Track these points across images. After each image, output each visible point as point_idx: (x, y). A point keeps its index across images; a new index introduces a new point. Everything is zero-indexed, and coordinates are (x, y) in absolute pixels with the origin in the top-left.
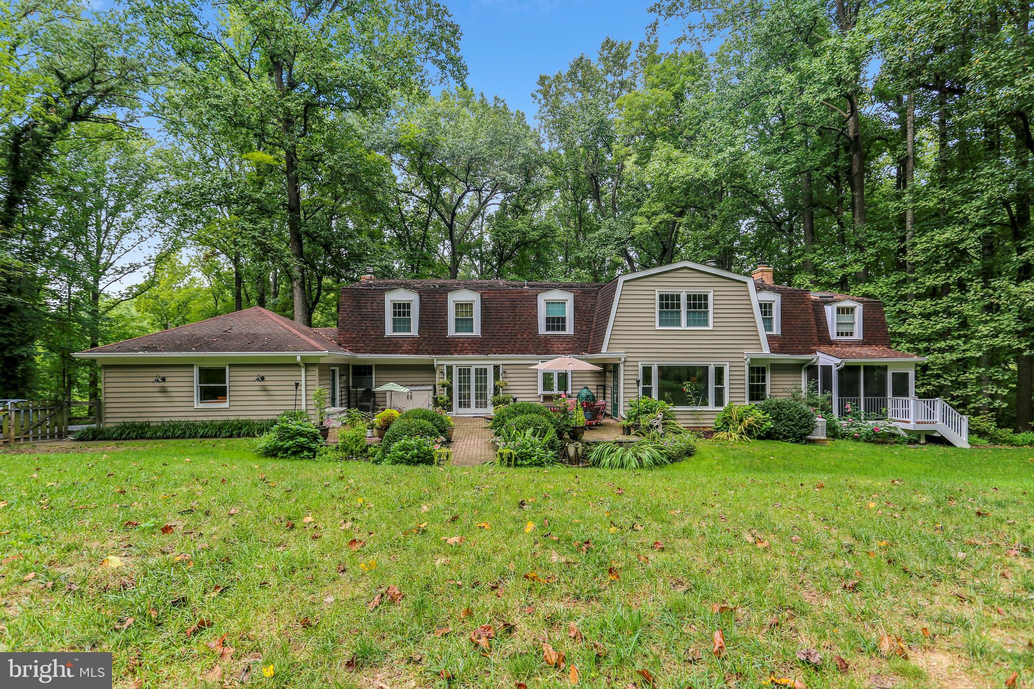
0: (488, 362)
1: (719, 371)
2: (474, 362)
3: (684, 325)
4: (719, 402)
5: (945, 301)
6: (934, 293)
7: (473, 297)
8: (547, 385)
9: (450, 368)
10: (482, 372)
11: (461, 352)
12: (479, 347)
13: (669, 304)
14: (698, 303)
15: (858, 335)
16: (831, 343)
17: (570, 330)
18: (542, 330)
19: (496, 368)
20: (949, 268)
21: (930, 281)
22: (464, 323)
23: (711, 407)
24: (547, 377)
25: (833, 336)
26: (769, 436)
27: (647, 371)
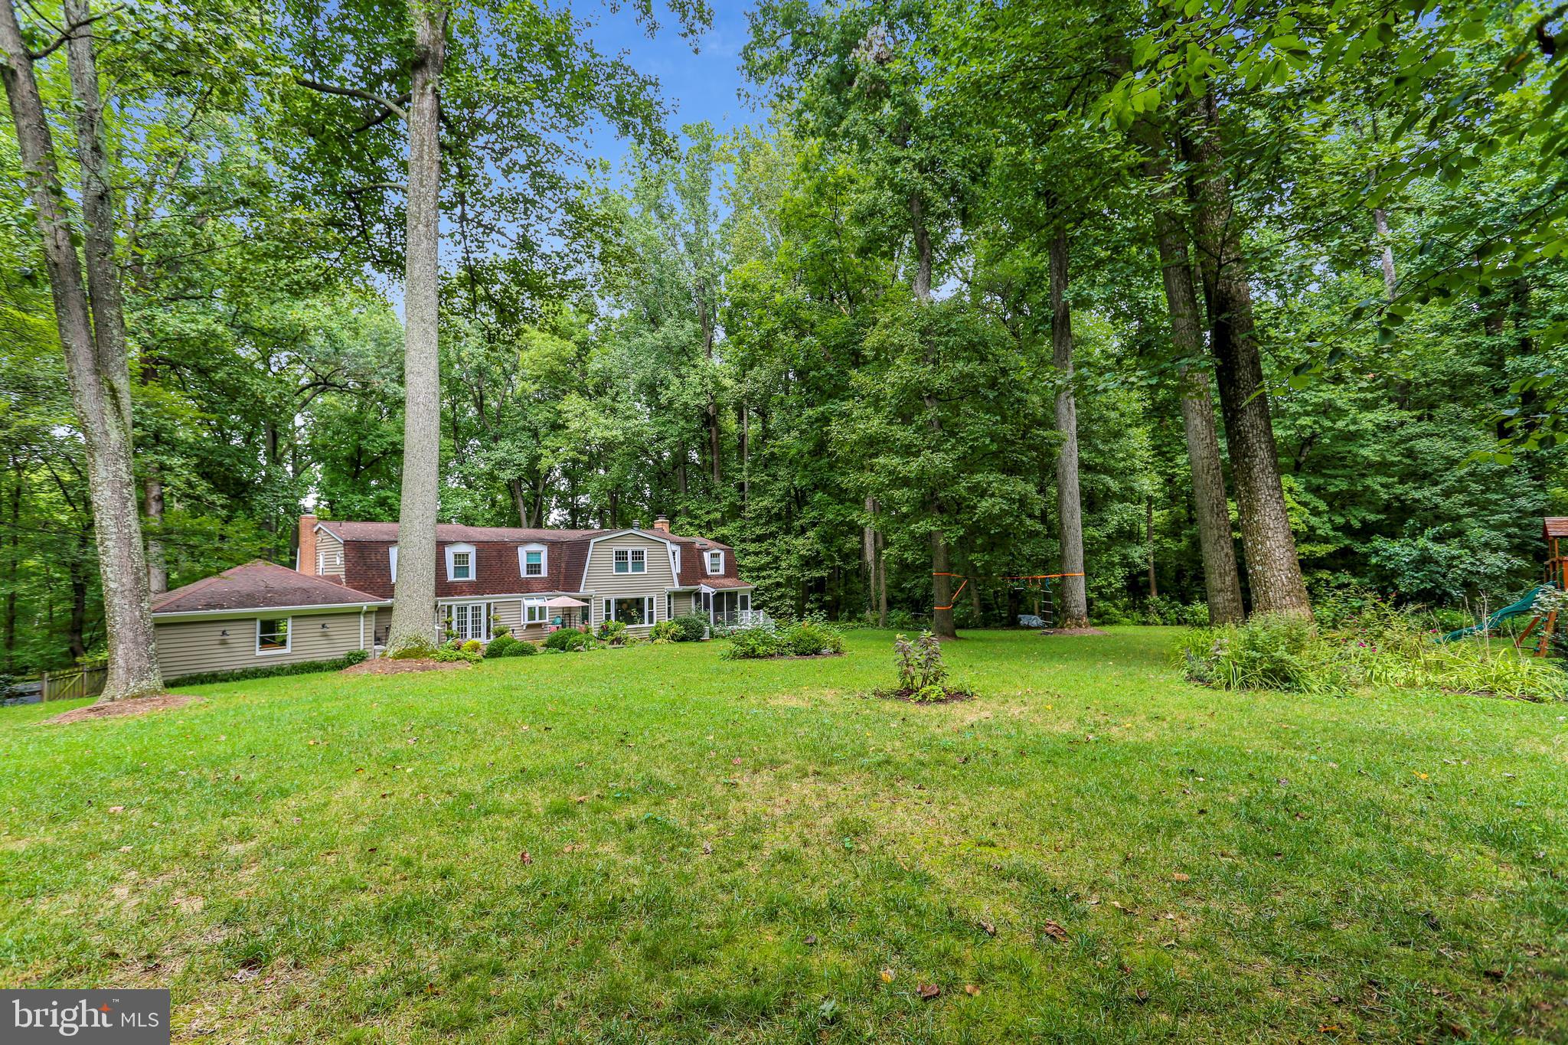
0: (481, 601)
1: (651, 600)
2: (470, 601)
3: (630, 572)
4: (651, 621)
5: (765, 545)
6: (760, 539)
7: (470, 550)
8: (532, 616)
9: (450, 607)
10: (476, 609)
11: (460, 594)
12: (476, 588)
13: (621, 556)
14: (638, 555)
15: (722, 571)
16: (707, 577)
17: (544, 573)
18: (524, 574)
19: (489, 605)
20: (767, 523)
21: (759, 531)
22: (461, 570)
23: (646, 624)
24: (531, 610)
25: (709, 573)
26: (683, 639)
27: (608, 602)
